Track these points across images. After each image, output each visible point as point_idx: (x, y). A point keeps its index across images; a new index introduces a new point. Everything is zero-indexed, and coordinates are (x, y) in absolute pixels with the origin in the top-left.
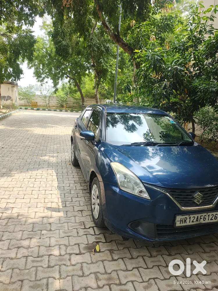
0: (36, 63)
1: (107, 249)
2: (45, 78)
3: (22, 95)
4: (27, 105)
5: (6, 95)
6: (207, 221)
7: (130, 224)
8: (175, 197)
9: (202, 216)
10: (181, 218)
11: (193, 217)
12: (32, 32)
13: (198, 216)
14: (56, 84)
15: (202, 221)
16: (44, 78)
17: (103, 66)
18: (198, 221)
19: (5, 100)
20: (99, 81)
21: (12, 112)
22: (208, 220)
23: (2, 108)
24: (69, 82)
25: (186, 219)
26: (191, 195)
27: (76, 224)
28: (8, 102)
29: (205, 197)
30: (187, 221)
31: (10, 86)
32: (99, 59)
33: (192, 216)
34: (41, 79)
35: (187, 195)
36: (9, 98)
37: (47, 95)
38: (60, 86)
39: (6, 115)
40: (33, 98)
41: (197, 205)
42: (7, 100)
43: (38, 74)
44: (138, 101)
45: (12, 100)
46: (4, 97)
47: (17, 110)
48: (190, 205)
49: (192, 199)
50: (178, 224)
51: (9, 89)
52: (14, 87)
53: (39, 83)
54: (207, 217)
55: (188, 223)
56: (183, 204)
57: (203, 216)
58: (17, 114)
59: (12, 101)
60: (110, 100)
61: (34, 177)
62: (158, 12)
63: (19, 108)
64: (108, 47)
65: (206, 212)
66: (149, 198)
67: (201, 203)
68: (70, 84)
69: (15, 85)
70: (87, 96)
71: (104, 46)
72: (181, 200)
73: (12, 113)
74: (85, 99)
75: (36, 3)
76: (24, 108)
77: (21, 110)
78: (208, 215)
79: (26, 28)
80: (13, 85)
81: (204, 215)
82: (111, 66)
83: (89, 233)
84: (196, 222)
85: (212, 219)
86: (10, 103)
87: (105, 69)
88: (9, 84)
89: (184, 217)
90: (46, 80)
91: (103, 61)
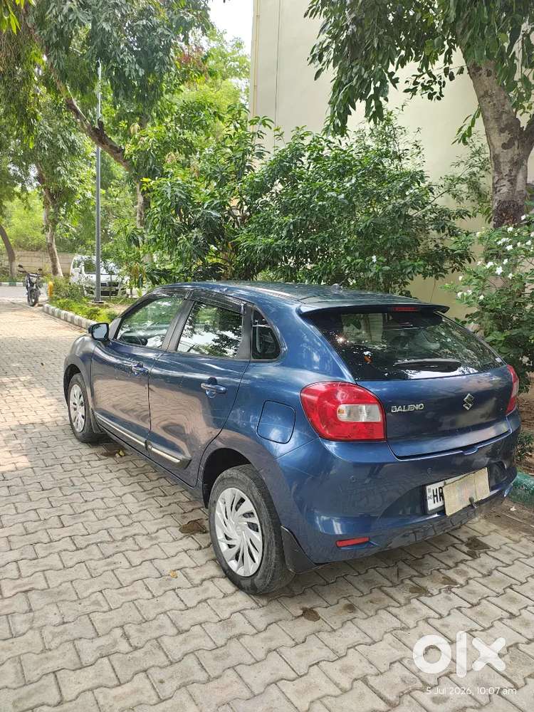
17: (64, 182)
20: (57, 213)
32: (53, 168)
44: (153, 261)
60: (86, 257)
64: (74, 141)
70: (21, 246)
71: (63, 139)
74: (17, 253)
82: (81, 181)
87: (69, 189)
91: (63, 172)
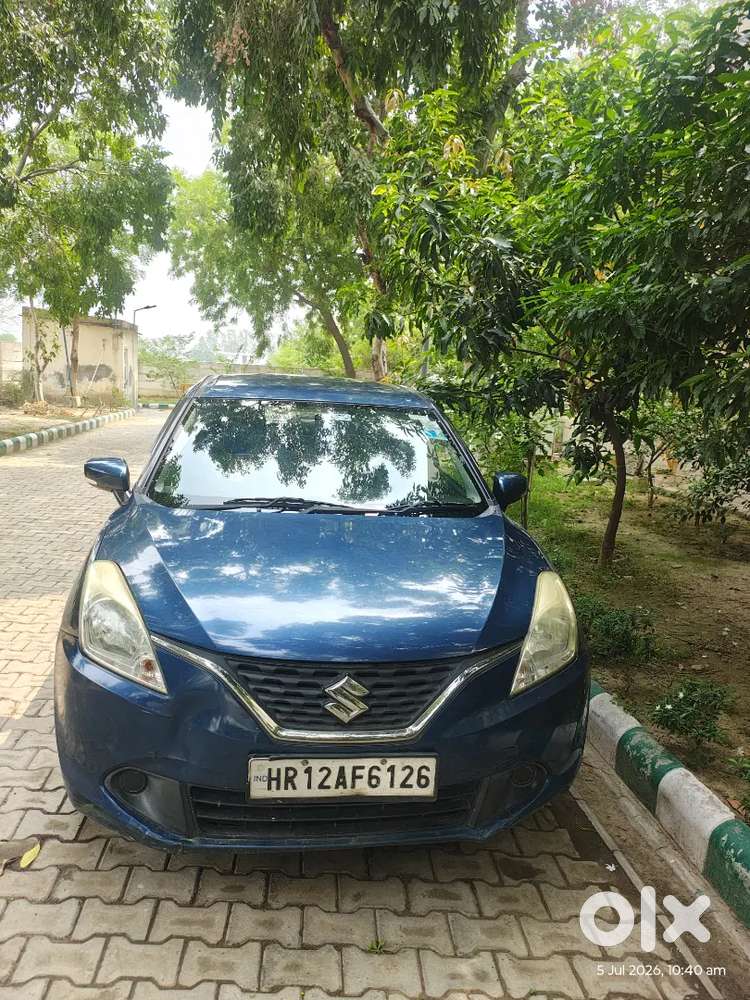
0: (202, 258)
1: (54, 861)
2: (231, 305)
3: (157, 362)
4: (172, 394)
5: (96, 363)
6: (384, 790)
7: (109, 777)
8: (252, 687)
9: (363, 768)
10: (270, 770)
11: (321, 770)
12: (163, 155)
13: (342, 769)
14: (261, 327)
15: (363, 787)
16: (225, 306)
18: (345, 787)
19: (90, 379)
21: (106, 417)
22: (392, 785)
23: (79, 403)
24: (309, 316)
25: (291, 773)
26: (317, 686)
27: (26, 774)
28: (102, 386)
29: (374, 697)
30: (296, 780)
31: (108, 332)
33: (316, 764)
34: (214, 309)
35: (300, 685)
36: (104, 371)
37: (235, 363)
38: (274, 332)
39: (77, 427)
40: (191, 374)
41: (341, 725)
42: (98, 378)
43: (206, 296)
45: (113, 379)
46: (90, 369)
47: (126, 412)
48: (310, 723)
49: (321, 702)
50: (259, 790)
51: (106, 343)
52: (121, 335)
53: (210, 325)
54: (385, 777)
55: (302, 790)
56: (284, 718)
57: (367, 770)
58: (123, 424)
59: (115, 380)
61: (10, 616)
62: (557, 61)
63: (141, 405)
65: (382, 754)
66: (164, 690)
67: (358, 717)
68: (312, 326)
69: (126, 329)
72: (277, 703)
73: (104, 420)
75: (154, 58)
76: (157, 404)
77: (145, 410)
78: (388, 766)
79: (146, 144)
80: (119, 331)
81: (368, 763)
83: (39, 805)
84: (337, 787)
85: (408, 783)
86: (107, 389)
88: (106, 325)
89: (283, 764)
90: (232, 312)
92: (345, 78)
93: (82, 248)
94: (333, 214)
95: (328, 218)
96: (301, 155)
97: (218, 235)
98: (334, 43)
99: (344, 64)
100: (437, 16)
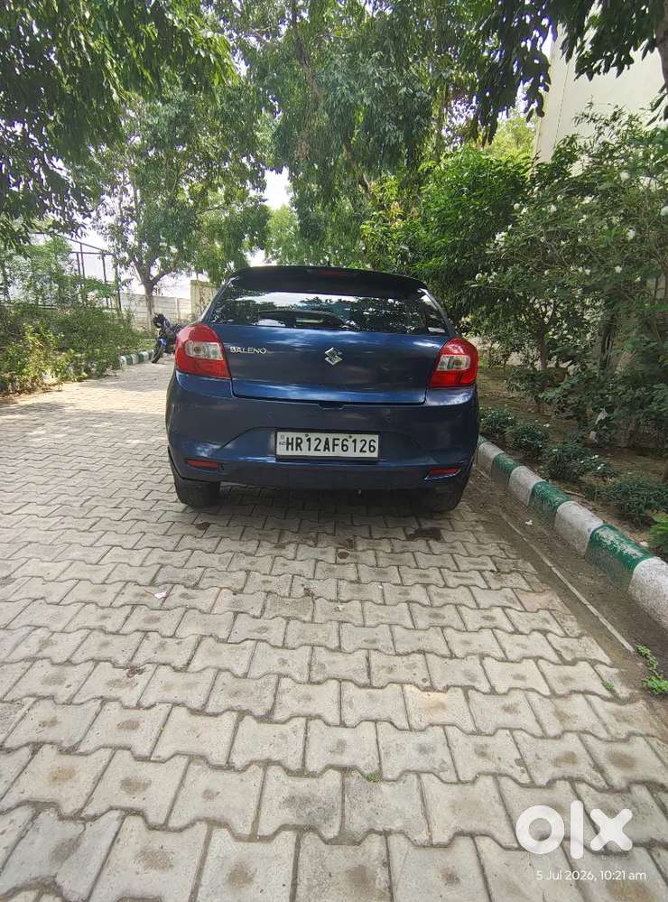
92: (354, 165)
93: (226, 249)
94: (349, 229)
95: (347, 231)
96: (334, 204)
97: (289, 240)
98: (349, 149)
99: (353, 159)
100: (394, 141)
